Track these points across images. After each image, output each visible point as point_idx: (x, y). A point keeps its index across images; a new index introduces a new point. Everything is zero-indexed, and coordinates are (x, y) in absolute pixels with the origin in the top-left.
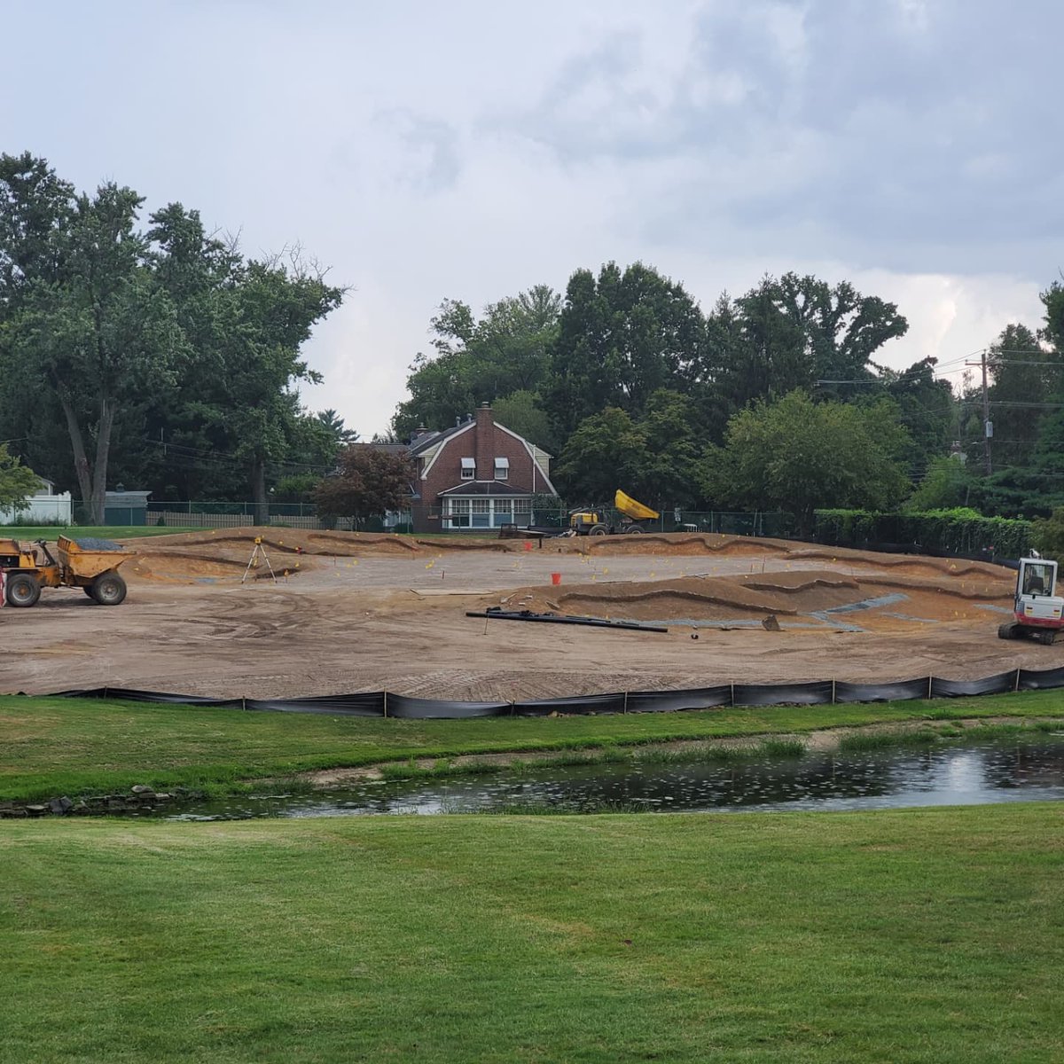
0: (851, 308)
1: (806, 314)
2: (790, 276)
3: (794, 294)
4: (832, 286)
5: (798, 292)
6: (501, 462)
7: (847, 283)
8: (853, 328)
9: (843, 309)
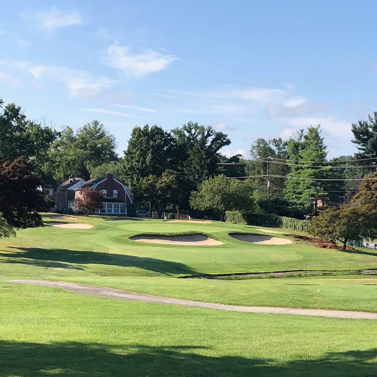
0: (212, 135)
1: (195, 136)
2: (190, 122)
3: (191, 129)
4: (206, 127)
5: (192, 128)
6: (115, 192)
7: (210, 126)
8: (212, 142)
9: (209, 135)
